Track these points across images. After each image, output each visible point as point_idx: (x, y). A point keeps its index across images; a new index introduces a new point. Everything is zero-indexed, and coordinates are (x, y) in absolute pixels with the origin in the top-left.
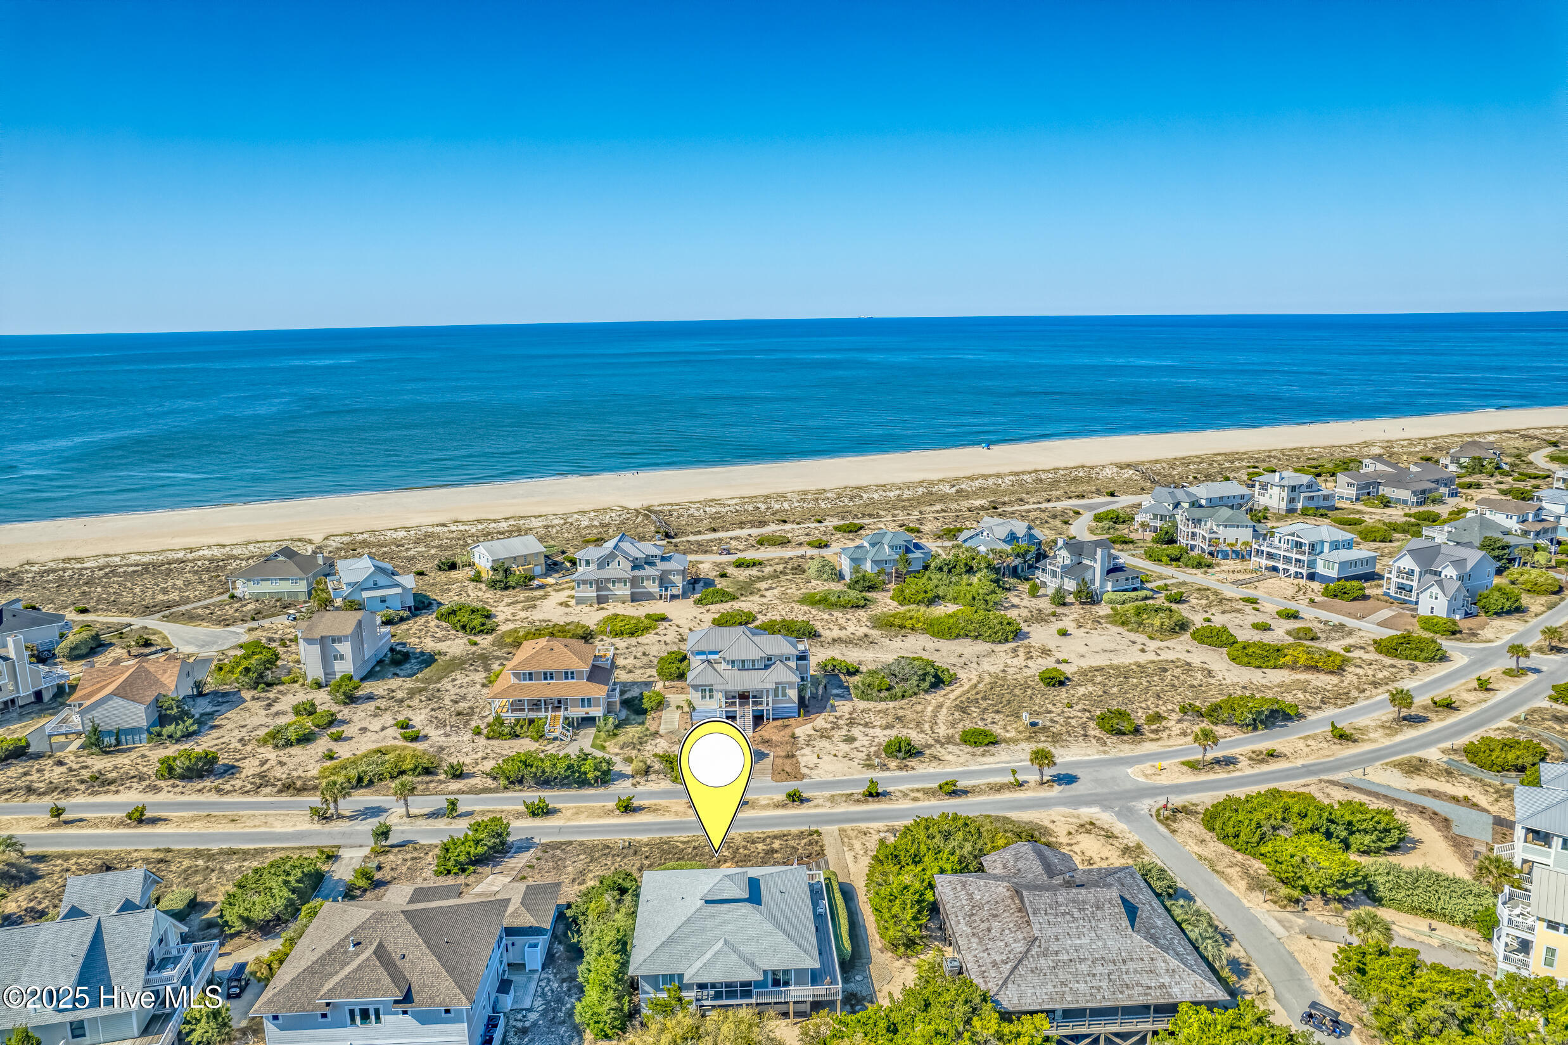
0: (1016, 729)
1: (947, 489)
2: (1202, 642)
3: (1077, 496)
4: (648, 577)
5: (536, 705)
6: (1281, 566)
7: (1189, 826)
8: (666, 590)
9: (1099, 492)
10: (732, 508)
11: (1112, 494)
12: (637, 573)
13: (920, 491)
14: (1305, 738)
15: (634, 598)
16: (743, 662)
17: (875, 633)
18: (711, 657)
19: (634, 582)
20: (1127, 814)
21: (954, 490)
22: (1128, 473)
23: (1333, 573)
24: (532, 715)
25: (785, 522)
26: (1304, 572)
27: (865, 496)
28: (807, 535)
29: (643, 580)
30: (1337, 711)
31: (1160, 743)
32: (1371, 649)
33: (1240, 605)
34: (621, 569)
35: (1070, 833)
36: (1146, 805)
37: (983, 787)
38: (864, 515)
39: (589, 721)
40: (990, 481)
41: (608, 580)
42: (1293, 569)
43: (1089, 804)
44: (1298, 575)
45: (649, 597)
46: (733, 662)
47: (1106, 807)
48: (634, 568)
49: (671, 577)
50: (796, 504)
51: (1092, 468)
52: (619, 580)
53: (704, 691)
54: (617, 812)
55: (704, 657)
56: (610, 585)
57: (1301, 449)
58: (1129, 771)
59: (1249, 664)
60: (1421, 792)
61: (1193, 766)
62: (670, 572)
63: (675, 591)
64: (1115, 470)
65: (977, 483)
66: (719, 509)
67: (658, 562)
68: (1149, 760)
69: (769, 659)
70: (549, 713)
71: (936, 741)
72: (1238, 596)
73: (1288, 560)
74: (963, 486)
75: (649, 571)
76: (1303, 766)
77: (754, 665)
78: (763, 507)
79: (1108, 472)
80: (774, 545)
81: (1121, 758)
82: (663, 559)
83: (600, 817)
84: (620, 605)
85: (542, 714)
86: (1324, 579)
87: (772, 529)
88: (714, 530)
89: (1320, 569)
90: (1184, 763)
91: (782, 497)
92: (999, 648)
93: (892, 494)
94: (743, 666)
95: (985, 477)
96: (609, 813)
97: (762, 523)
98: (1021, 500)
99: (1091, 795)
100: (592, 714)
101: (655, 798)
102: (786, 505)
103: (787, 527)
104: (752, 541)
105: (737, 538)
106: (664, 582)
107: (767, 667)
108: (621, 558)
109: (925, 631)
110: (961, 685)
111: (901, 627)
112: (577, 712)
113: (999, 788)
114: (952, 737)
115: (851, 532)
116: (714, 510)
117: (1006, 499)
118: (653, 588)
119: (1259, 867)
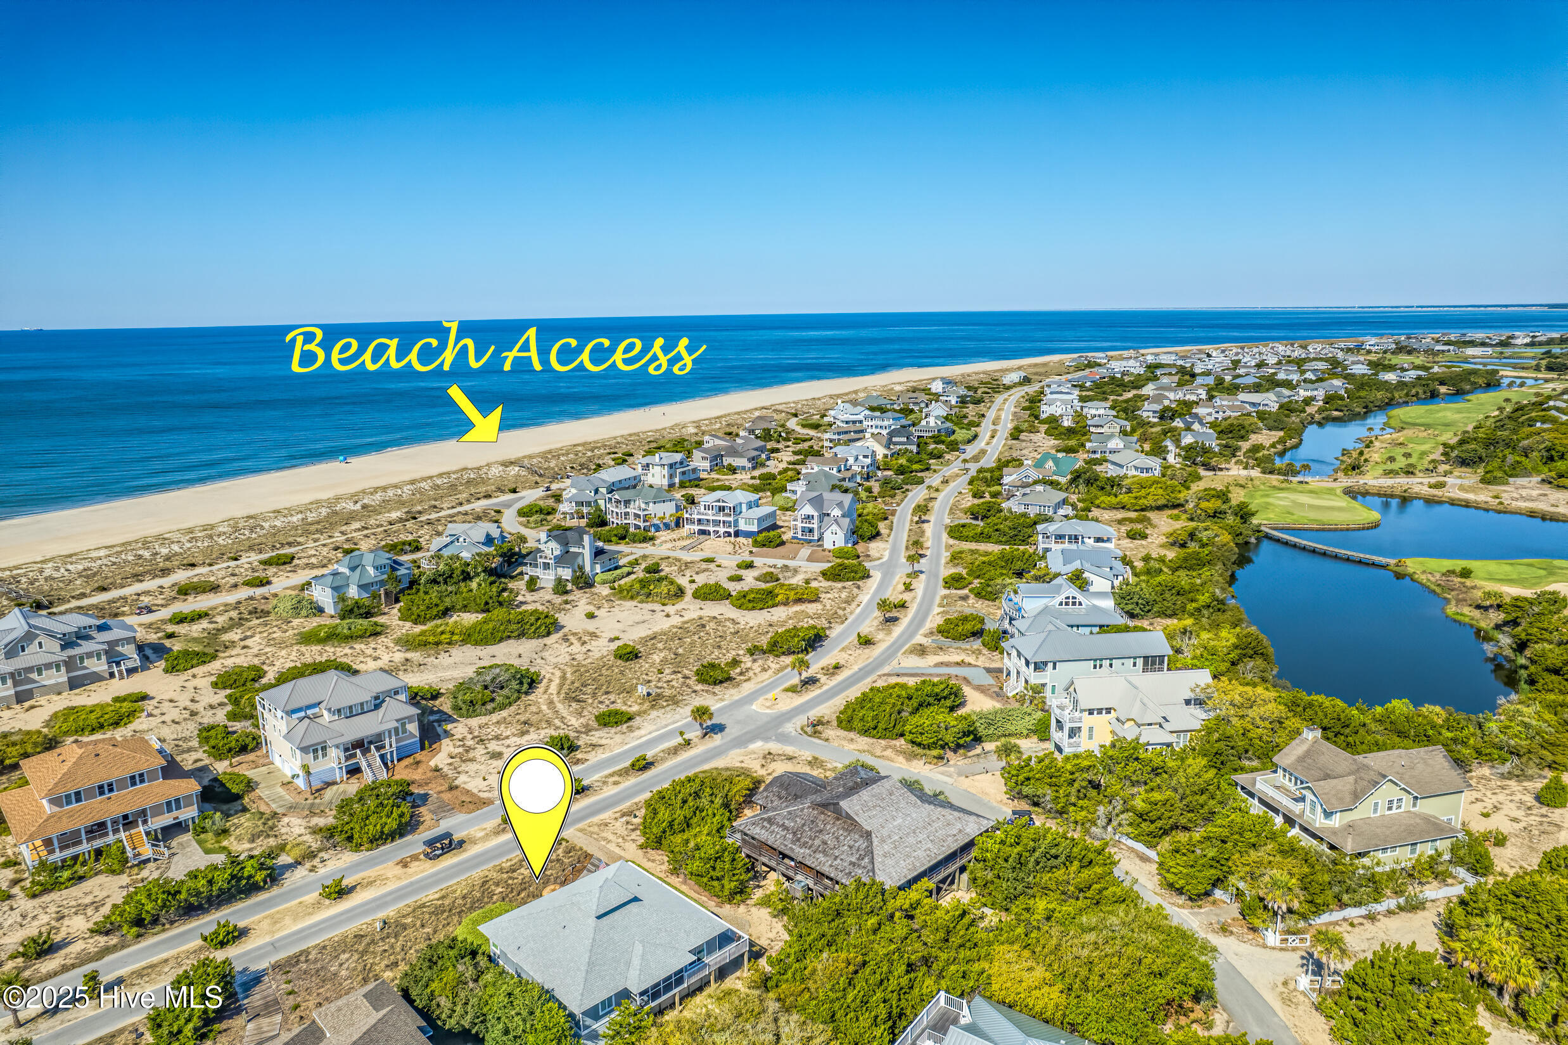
0: (636, 702)
1: (351, 506)
2: (705, 599)
3: (485, 497)
4: (90, 655)
5: (98, 829)
6: (711, 529)
7: (831, 732)
8: (118, 664)
9: (500, 490)
10: (105, 561)
11: (514, 491)
12: (71, 652)
13: (324, 512)
14: (843, 650)
15: (74, 684)
16: (351, 707)
17: (415, 656)
18: (309, 712)
19: (69, 664)
20: (783, 738)
21: (358, 506)
22: (514, 470)
23: (755, 528)
24: (98, 843)
25: (193, 565)
26: (732, 530)
27: (266, 525)
28: (233, 575)
29: (82, 659)
30: (842, 626)
31: (753, 681)
32: (821, 579)
33: (704, 566)
34: (48, 650)
35: (763, 766)
36: (791, 728)
37: (662, 754)
38: (282, 545)
39: (178, 828)
40: (390, 493)
41: (30, 669)
42: (722, 530)
43: (752, 739)
44: (729, 535)
45: (96, 678)
46: (339, 711)
47: (766, 739)
48: (63, 647)
49: (120, 649)
50: (189, 545)
51: (479, 469)
52: (48, 666)
53: (315, 751)
54: (327, 902)
55: (302, 714)
56: (34, 676)
57: (637, 434)
58: (754, 707)
59: (753, 608)
60: (937, 665)
61: (793, 689)
62: (116, 642)
63: (130, 664)
64: (501, 468)
65: (378, 497)
66: (87, 564)
67: (94, 634)
68: (762, 695)
69: (377, 698)
70: (123, 835)
71: (578, 732)
72: (698, 559)
73: (717, 523)
74: (365, 501)
75: (86, 647)
76: (860, 670)
77: (362, 708)
78: (147, 554)
79: (496, 471)
80: (204, 592)
81: (737, 701)
82: (102, 628)
83: (310, 914)
84: (55, 698)
85: (111, 838)
86: (748, 534)
87: (181, 576)
88: (104, 589)
89: (743, 526)
90: (787, 690)
91: (162, 539)
92: (549, 640)
93: (295, 519)
94: (350, 712)
95: (384, 489)
96: (317, 905)
97: (165, 572)
98: (435, 507)
99: (746, 733)
100: (182, 818)
101: (356, 872)
102: (176, 548)
103: (198, 570)
104: (168, 593)
105: (147, 593)
106: (113, 655)
107: (377, 707)
108: (42, 638)
109: (464, 642)
110: (550, 680)
111: (437, 644)
112: (159, 822)
113: (675, 751)
114: (588, 725)
115: (284, 563)
116: (80, 567)
117: (419, 508)
118: (99, 666)
119: (901, 742)
